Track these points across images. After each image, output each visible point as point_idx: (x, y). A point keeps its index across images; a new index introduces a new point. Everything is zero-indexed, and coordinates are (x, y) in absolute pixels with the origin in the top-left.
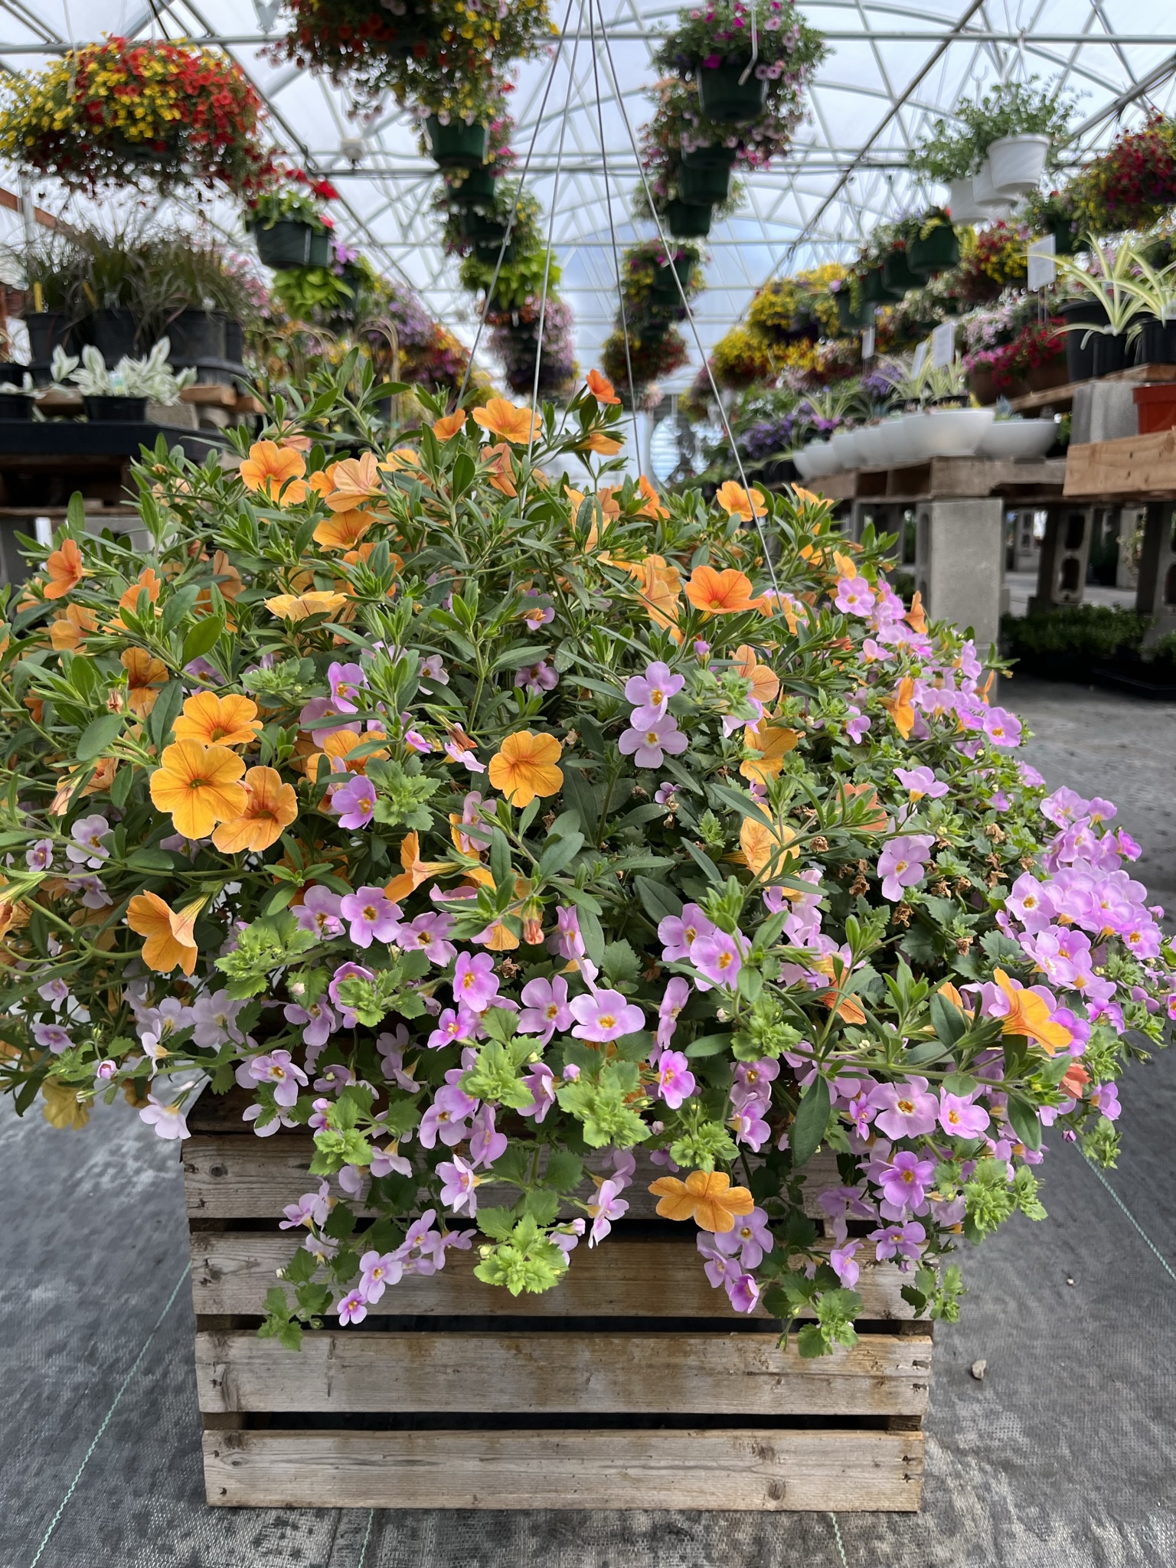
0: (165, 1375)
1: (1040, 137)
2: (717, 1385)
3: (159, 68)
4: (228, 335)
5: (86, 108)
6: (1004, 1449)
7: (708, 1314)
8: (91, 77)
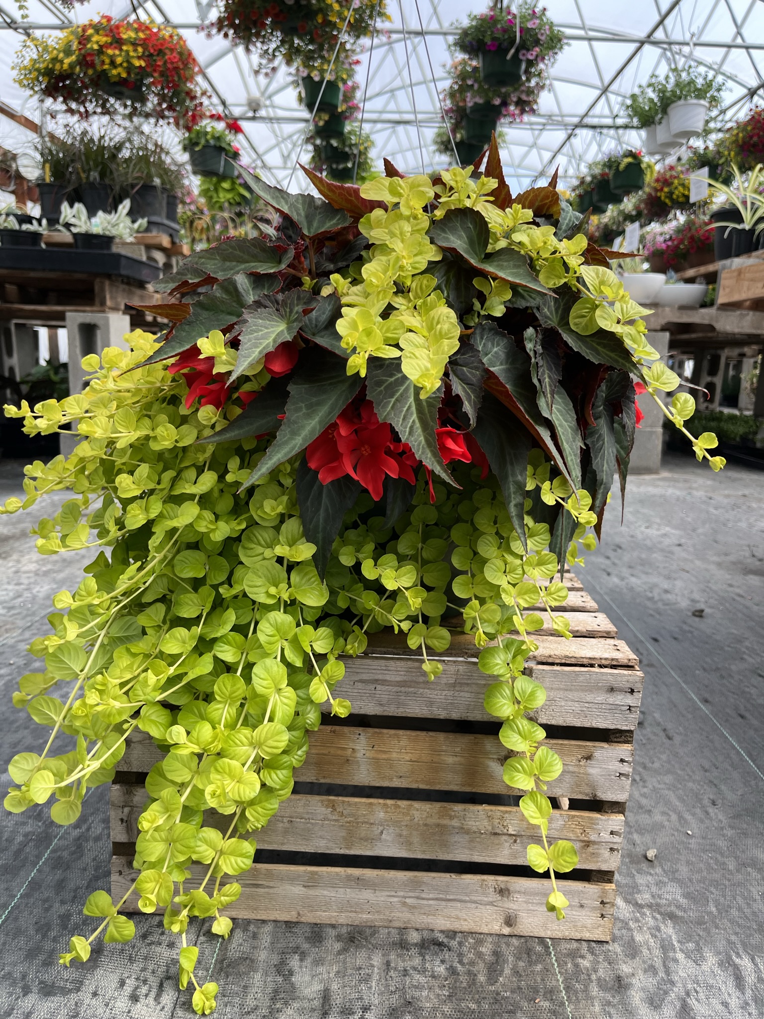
0: (88, 829)
1: (702, 102)
2: (471, 841)
3: (132, 34)
4: (168, 203)
5: (84, 57)
6: (669, 905)
7: (467, 789)
8: (88, 39)
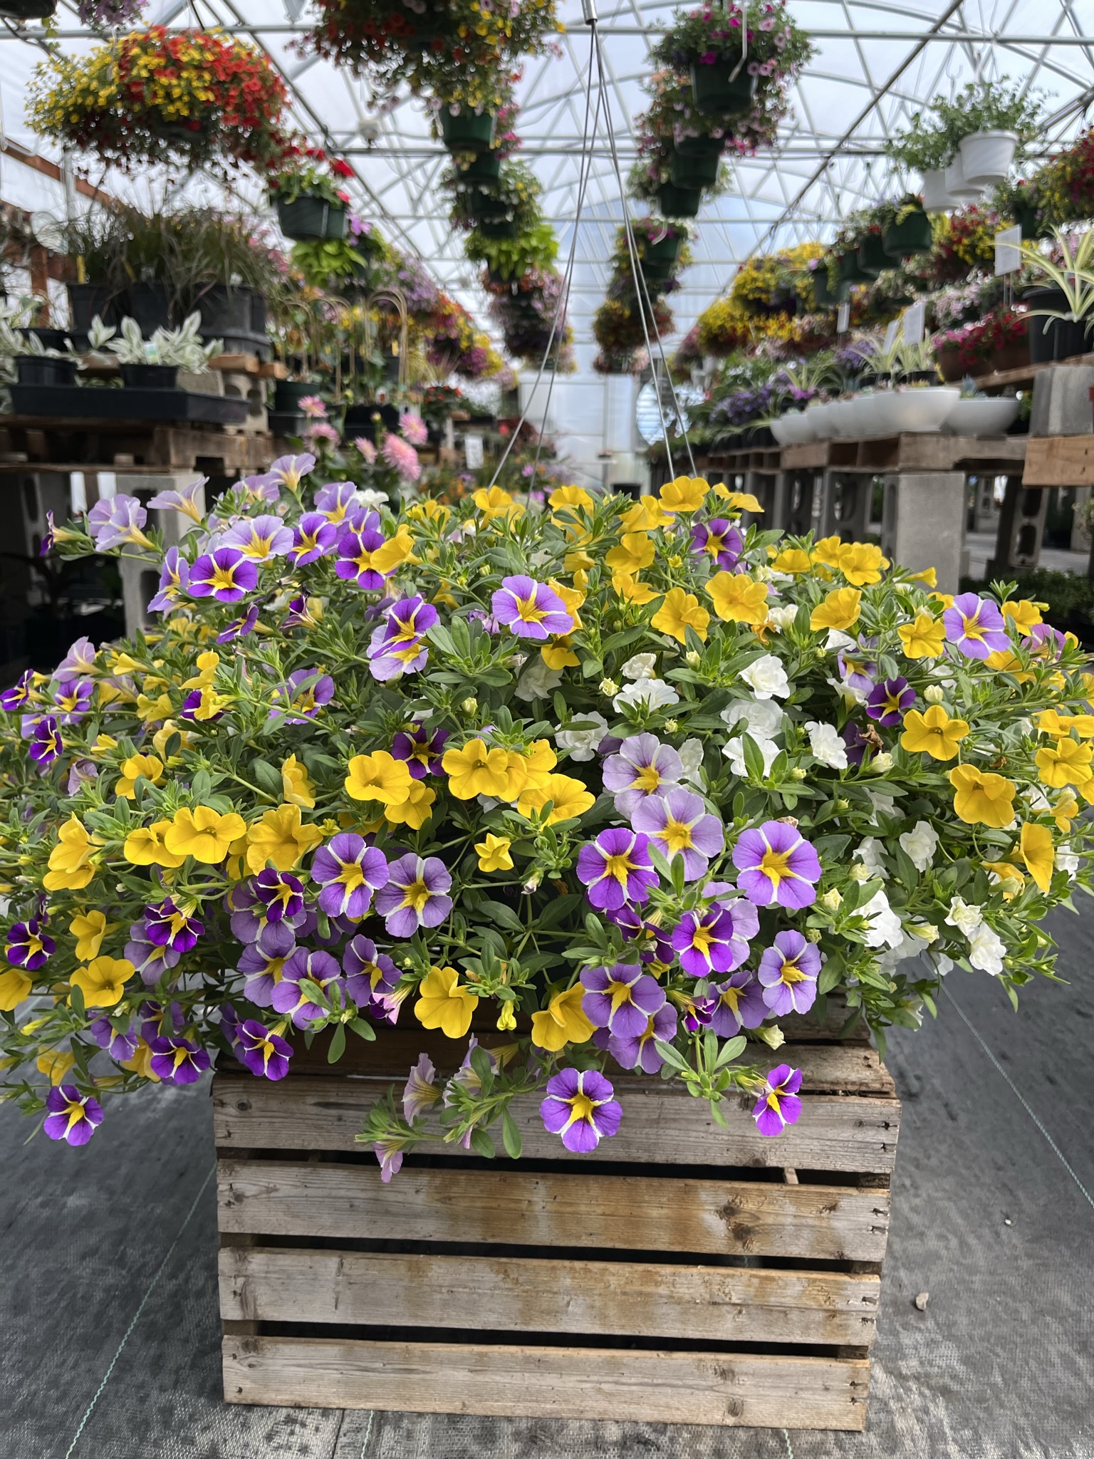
0: (187, 1281)
1: (1009, 134)
2: (685, 1312)
3: (196, 55)
4: (253, 307)
5: (128, 86)
6: (942, 1376)
7: (677, 1248)
8: (133, 61)
